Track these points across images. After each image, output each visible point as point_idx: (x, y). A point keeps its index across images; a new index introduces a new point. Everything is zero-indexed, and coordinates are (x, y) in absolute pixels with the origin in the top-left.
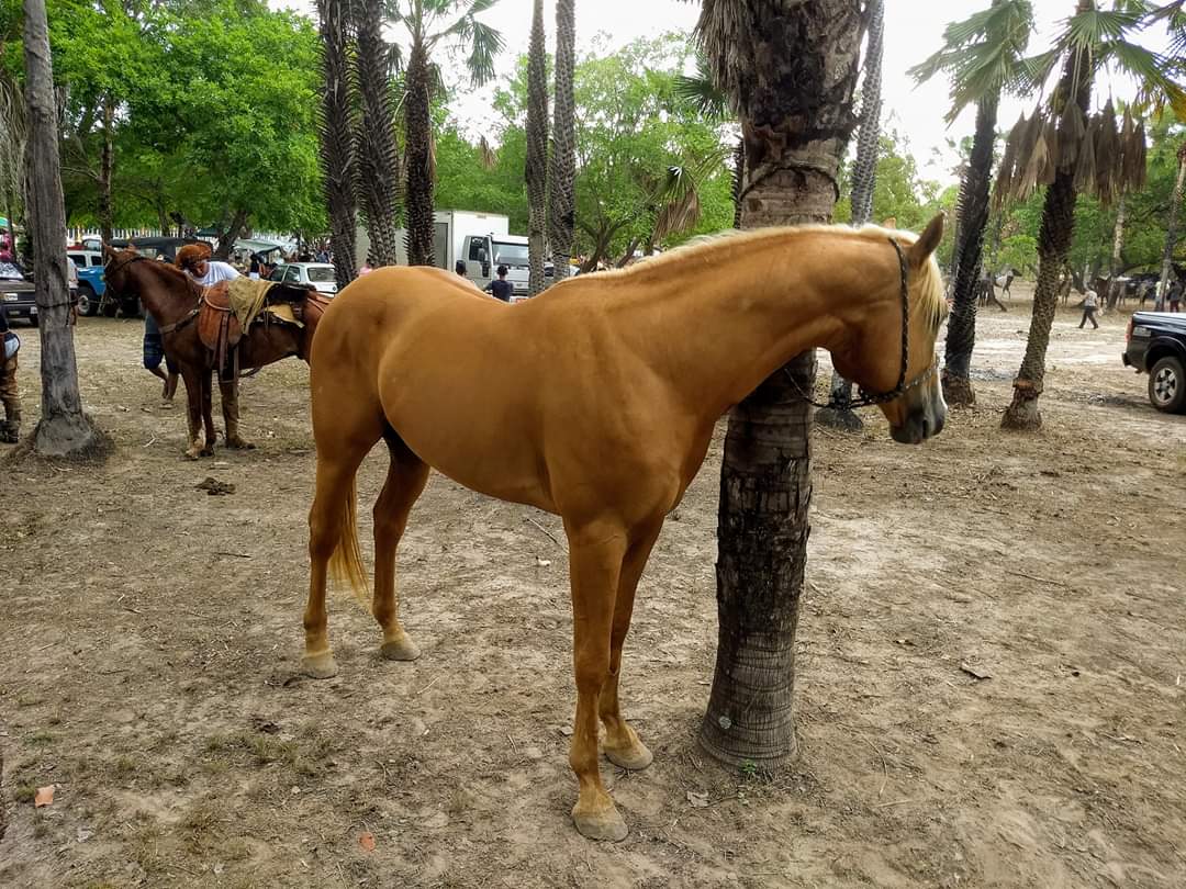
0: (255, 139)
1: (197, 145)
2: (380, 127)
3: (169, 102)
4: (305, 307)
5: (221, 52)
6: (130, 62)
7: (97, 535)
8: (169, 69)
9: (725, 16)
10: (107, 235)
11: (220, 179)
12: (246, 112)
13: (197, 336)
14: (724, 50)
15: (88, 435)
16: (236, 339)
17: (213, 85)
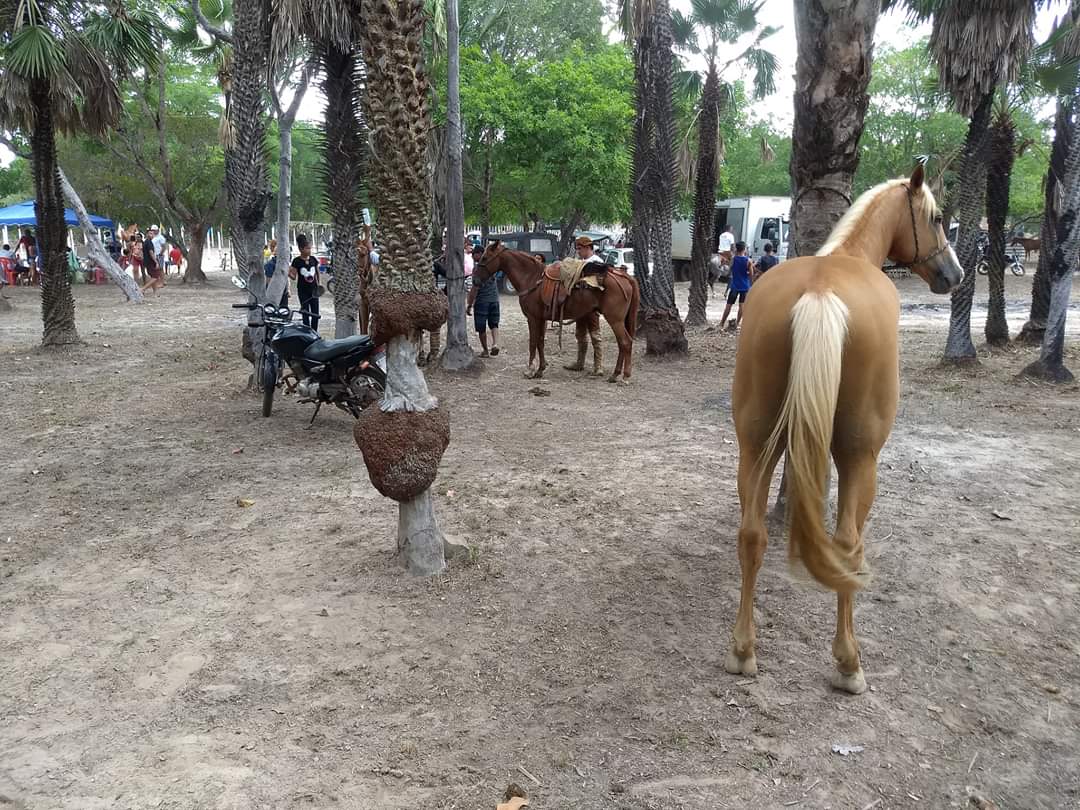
0: (590, 154)
1: (549, 160)
2: (666, 147)
3: (531, 130)
4: (606, 276)
5: (570, 86)
6: (507, 101)
7: (475, 409)
8: (532, 103)
9: (950, 35)
10: (485, 231)
11: (564, 186)
12: (584, 132)
13: (540, 297)
14: (950, 63)
15: (471, 359)
16: (562, 299)
17: (562, 114)
